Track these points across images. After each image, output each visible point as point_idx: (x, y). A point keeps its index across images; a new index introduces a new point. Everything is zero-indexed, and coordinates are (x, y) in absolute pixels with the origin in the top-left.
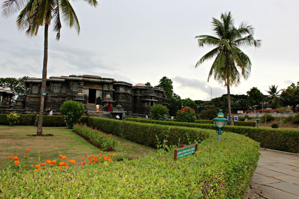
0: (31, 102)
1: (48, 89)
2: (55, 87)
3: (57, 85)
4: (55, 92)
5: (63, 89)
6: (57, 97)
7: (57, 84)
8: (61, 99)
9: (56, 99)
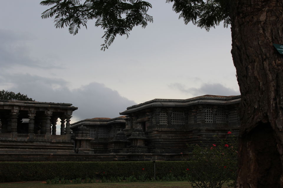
0: (163, 140)
1: (181, 117)
2: (207, 113)
3: (210, 111)
4: (207, 122)
5: (218, 117)
6: (213, 131)
7: (210, 108)
8: (219, 134)
9: (212, 133)
